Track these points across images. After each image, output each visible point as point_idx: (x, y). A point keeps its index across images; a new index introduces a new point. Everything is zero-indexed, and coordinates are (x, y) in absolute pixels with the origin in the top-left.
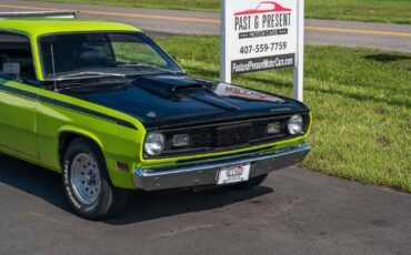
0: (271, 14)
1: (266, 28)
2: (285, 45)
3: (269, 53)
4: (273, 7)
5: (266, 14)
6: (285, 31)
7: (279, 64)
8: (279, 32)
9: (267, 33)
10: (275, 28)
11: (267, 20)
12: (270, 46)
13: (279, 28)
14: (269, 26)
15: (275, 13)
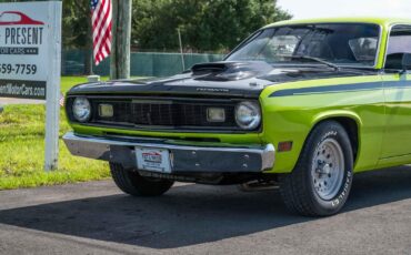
0: (16, 27)
1: (9, 45)
2: (34, 69)
3: (13, 76)
4: (18, 18)
5: (10, 27)
6: (35, 51)
7: (25, 93)
8: (27, 51)
9: (10, 51)
10: (22, 45)
11: (10, 34)
12: (14, 67)
13: (27, 45)
14: (13, 42)
15: (21, 26)
